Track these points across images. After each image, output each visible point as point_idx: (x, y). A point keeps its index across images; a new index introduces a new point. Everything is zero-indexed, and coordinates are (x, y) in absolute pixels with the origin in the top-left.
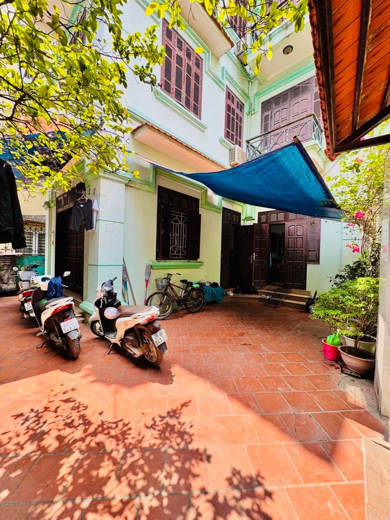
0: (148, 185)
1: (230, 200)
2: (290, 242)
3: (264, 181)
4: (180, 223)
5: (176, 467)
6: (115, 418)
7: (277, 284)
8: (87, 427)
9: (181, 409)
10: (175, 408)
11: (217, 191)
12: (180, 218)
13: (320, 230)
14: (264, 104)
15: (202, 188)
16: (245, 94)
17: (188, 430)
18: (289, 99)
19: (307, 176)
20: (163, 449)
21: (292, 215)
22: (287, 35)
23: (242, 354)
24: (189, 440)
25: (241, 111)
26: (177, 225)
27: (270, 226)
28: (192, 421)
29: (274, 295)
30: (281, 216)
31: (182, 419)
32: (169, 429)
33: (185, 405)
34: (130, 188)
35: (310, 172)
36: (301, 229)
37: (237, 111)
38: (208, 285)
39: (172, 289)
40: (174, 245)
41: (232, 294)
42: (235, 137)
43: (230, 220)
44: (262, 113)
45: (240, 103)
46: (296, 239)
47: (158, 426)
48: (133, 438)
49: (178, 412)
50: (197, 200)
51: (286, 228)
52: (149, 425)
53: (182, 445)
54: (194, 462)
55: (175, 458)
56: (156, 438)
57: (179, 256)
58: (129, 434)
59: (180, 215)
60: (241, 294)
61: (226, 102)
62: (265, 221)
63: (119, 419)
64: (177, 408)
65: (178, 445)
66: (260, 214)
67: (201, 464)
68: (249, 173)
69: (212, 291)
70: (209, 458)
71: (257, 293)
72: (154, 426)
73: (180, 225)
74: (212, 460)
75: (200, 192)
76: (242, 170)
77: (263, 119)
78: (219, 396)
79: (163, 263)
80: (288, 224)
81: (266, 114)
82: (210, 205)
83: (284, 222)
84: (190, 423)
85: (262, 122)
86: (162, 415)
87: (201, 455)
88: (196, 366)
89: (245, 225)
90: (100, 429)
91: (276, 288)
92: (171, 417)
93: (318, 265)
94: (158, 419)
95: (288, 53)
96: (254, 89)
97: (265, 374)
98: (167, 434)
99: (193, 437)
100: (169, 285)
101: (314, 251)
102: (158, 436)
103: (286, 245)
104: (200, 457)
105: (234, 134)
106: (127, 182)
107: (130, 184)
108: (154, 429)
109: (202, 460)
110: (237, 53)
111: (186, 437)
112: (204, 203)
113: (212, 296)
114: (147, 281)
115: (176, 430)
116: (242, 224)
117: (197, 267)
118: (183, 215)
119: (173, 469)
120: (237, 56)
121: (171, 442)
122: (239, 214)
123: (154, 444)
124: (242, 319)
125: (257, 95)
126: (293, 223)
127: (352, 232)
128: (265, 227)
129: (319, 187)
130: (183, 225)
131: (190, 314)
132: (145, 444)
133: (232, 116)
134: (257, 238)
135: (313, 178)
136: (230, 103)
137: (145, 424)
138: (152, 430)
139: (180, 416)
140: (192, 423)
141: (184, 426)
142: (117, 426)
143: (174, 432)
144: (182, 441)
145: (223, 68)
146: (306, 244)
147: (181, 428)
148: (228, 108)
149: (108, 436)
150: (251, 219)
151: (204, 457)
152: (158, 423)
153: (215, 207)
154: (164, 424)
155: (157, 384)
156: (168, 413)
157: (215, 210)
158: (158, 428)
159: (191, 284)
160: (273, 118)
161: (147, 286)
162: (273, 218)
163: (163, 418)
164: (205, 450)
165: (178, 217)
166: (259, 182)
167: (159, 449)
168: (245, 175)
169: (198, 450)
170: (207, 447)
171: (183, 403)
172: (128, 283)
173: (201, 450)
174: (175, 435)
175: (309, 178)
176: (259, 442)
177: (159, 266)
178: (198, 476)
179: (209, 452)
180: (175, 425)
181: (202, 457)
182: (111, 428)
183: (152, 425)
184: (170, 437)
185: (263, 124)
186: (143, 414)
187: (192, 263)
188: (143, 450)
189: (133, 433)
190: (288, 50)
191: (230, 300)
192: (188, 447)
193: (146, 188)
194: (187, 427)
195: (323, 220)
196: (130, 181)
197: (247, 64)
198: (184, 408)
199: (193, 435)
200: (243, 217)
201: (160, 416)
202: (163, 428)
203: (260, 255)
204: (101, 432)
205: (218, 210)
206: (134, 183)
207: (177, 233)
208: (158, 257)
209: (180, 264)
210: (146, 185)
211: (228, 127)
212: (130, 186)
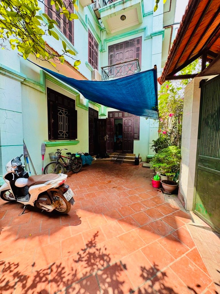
0: (40, 86)
1: (93, 102)
2: (125, 129)
3: (128, 92)
5: (108, 283)
6: (48, 264)
7: (118, 151)
8: (24, 282)
9: (95, 239)
10: (90, 240)
11: (86, 96)
12: (63, 112)
13: (139, 122)
14: (110, 48)
15: (77, 93)
16: (99, 38)
17: (105, 252)
18: (123, 48)
19: (152, 91)
20: (94, 274)
21: (126, 114)
22: (124, 8)
23: (115, 193)
24: (108, 259)
25: (97, 48)
26: (62, 116)
27: (115, 119)
28: (105, 245)
29: (118, 158)
30: (120, 115)
31: (98, 247)
32: (92, 257)
33: (96, 236)
34: (25, 86)
35: (154, 90)
36: (131, 122)
37: (95, 47)
38: (83, 154)
39: (63, 159)
40: (60, 129)
41: (96, 159)
42: (94, 64)
43: (93, 114)
44: (109, 53)
45: (96, 43)
46: (128, 127)
47: (83, 257)
48: (69, 275)
49: (93, 242)
50: (74, 101)
51: (123, 121)
52: (77, 259)
53: (105, 265)
54: (117, 273)
55: (105, 276)
56: (86, 267)
57: (63, 137)
58: (65, 273)
60: (100, 158)
61: (89, 40)
62: (112, 117)
63: (51, 264)
64: (92, 239)
65: (103, 265)
66: (109, 113)
67: (122, 273)
68: (121, 85)
69: (85, 158)
70: (125, 266)
71: (109, 157)
72: (81, 259)
74: (128, 267)
75: (75, 96)
76: (118, 82)
77: (110, 56)
78: (113, 223)
79: (54, 142)
80: (124, 119)
81: (111, 53)
82: (82, 105)
83: (122, 118)
84: (104, 247)
85: (109, 58)
86: (83, 249)
87: (119, 266)
88: (92, 207)
89: (101, 118)
90: (38, 279)
91: (118, 153)
92: (90, 247)
93: (138, 141)
94: (81, 252)
95: (123, 20)
96: (104, 37)
97: (131, 203)
98: (93, 261)
99: (110, 256)
100: (60, 157)
101: (137, 133)
102: (86, 265)
103: (123, 130)
104: (119, 268)
105: (94, 62)
106: (23, 80)
107: (25, 83)
108: (82, 261)
109: (121, 270)
110: (95, 9)
111: (105, 258)
112: (78, 103)
113: (86, 161)
114: (43, 156)
115: (97, 255)
116: (99, 118)
117: (76, 144)
118: (65, 110)
119: (107, 285)
120: (94, 11)
121: (97, 266)
122: (97, 112)
123: (87, 273)
124: (106, 173)
125: (105, 40)
126: (127, 119)
127: (154, 124)
128: (112, 120)
129: (154, 98)
130: (65, 117)
131: (74, 174)
132: (80, 275)
133: (92, 49)
134: (108, 126)
135: (154, 93)
136: (91, 40)
137: (74, 260)
138: (80, 262)
139: (96, 244)
140: (105, 247)
141: (101, 251)
142: (52, 271)
143: (97, 258)
144: (104, 262)
145: (86, 15)
146: (133, 130)
147: (99, 253)
148: (90, 43)
149: (47, 282)
150: (104, 115)
151: (122, 267)
152: (83, 255)
153: (84, 106)
154: (87, 254)
155: (70, 227)
156: (87, 245)
157: (85, 108)
158: (84, 259)
159: (74, 155)
160: (115, 57)
161: (43, 159)
162: (116, 115)
163: (84, 250)
164: (121, 262)
165: (62, 111)
166: (124, 92)
167: (91, 275)
168: (118, 86)
169: (116, 264)
170: (121, 259)
171: (94, 235)
172: (28, 158)
173: (118, 263)
174: (98, 260)
175: (152, 93)
176: (146, 244)
177: (52, 144)
178: (124, 282)
179: (123, 263)
180: (95, 252)
181: (120, 267)
182: (47, 274)
183: (79, 259)
184: (95, 263)
185: (110, 59)
186: (69, 252)
187: (72, 142)
188: (80, 281)
189: (67, 270)
190: (123, 18)
191: (95, 162)
192: (109, 265)
194: (103, 251)
195: (141, 117)
196: (25, 80)
197: (100, 19)
198: (96, 238)
199: (109, 255)
200: (99, 114)
201: (82, 250)
202: (88, 257)
203: (111, 136)
204: (40, 281)
205: (86, 109)
206: (28, 82)
207: (62, 122)
208: (50, 138)
209: (65, 142)
210: (38, 85)
211: (90, 56)
212: (25, 84)
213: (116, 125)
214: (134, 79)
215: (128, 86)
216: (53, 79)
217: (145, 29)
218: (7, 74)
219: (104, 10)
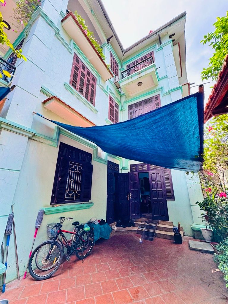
0: (51, 140)
1: (113, 156)
2: (153, 184)
3: (154, 136)
4: (75, 171)
7: (146, 215)
11: (104, 150)
12: (76, 167)
13: (171, 176)
14: (129, 107)
15: (94, 147)
16: (119, 101)
18: (142, 105)
19: (193, 132)
21: (152, 166)
22: (140, 77)
25: (117, 108)
26: (74, 173)
27: (139, 173)
29: (148, 227)
30: (145, 167)
34: (34, 141)
35: (197, 129)
36: (159, 176)
37: (115, 108)
38: (97, 223)
39: (63, 236)
40: (70, 189)
41: (115, 228)
42: (114, 120)
43: (112, 168)
44: (129, 110)
45: (116, 104)
46: (156, 183)
50: (90, 155)
51: (150, 175)
57: (73, 199)
59: (77, 165)
60: (122, 227)
61: (109, 102)
62: (135, 170)
66: (132, 166)
69: (100, 228)
71: (134, 225)
73: (76, 172)
75: (93, 149)
77: (129, 113)
79: (57, 207)
80: (150, 173)
81: (131, 111)
82: (99, 158)
83: (148, 171)
85: (129, 115)
89: (122, 173)
91: (147, 220)
93: (174, 201)
95: (140, 85)
96: (124, 99)
100: (60, 232)
101: (169, 191)
103: (151, 186)
105: (114, 119)
106: (31, 136)
107: (34, 138)
110: (115, 82)
112: (95, 157)
113: (100, 234)
114: (37, 229)
116: (120, 172)
117: (89, 207)
118: (79, 165)
120: (115, 83)
122: (118, 166)
125: (125, 102)
126: (154, 172)
127: (193, 178)
128: (136, 174)
129: (198, 143)
130: (78, 173)
131: (80, 262)
133: (112, 109)
134: (131, 182)
135: (197, 134)
136: (111, 103)
145: (107, 86)
146: (164, 186)
148: (111, 105)
150: (125, 168)
153: (103, 160)
157: (103, 162)
159: (82, 227)
160: (135, 113)
161: (35, 236)
162: (140, 168)
165: (75, 167)
166: (149, 137)
175: (194, 134)
177: (53, 211)
185: (130, 116)
187: (85, 204)
190: (140, 84)
191: (114, 234)
193: (49, 142)
195: (172, 170)
196: (34, 135)
197: (120, 88)
200: (120, 168)
203: (135, 195)
205: (105, 162)
206: (38, 137)
207: (73, 179)
208: (53, 202)
209: (73, 206)
210: (49, 140)
211: (111, 114)
212: (34, 140)
213: (141, 179)
214: (163, 114)
215: (154, 126)
216: (68, 134)
217: (162, 88)
218: (13, 129)
219: (123, 81)
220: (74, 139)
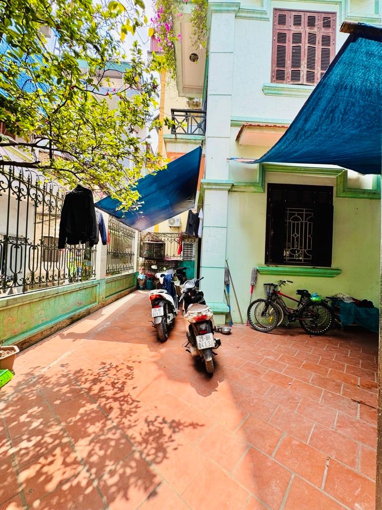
0: (253, 186)
4: (301, 221)
5: (124, 473)
6: (137, 397)
8: (119, 392)
9: (187, 427)
10: (182, 422)
12: (302, 215)
15: (337, 171)
17: (169, 450)
20: (134, 448)
24: (158, 460)
26: (298, 224)
28: (181, 445)
31: (175, 437)
32: (157, 435)
33: (194, 425)
34: (234, 193)
38: (348, 301)
39: (280, 298)
40: (293, 247)
47: (153, 425)
48: (130, 421)
49: (181, 427)
50: (328, 189)
52: (149, 419)
53: (148, 459)
54: (140, 482)
55: (133, 464)
56: (141, 434)
57: (301, 260)
58: (131, 416)
59: (303, 211)
63: (137, 399)
64: (185, 423)
65: (148, 455)
67: (142, 490)
69: (357, 312)
70: (153, 494)
72: (151, 423)
73: (302, 223)
74: (154, 500)
75: (334, 177)
79: (272, 268)
84: (179, 445)
86: (166, 419)
87: (152, 483)
90: (122, 398)
92: (170, 427)
94: (160, 420)
98: (151, 438)
99: (165, 461)
100: (275, 293)
102: (143, 433)
104: (148, 484)
106: (229, 188)
107: (234, 189)
108: (148, 426)
109: (146, 489)
111: (160, 454)
112: (341, 189)
115: (161, 441)
118: (306, 211)
119: (121, 471)
121: (146, 448)
123: (134, 438)
130: (306, 223)
132: (130, 433)
137: (148, 417)
138: (146, 425)
139: (179, 432)
140: (179, 447)
141: (170, 444)
142: (131, 404)
143: (157, 442)
144: (153, 454)
147: (166, 442)
149: (120, 407)
151: (151, 489)
152: (156, 424)
153: (365, 192)
154: (160, 428)
156: (173, 421)
157: (365, 196)
158: (151, 427)
159: (309, 295)
161: (252, 292)
163: (164, 421)
164: (159, 484)
165: (298, 214)
167: (132, 445)
169: (154, 476)
170: (164, 483)
171: (195, 422)
172: (230, 286)
173: (156, 480)
174: (154, 445)
178: (127, 499)
179: (159, 490)
180: (165, 435)
181: (150, 486)
182: (127, 402)
183: (151, 421)
184: (150, 443)
186: (156, 407)
187: (319, 270)
188: (124, 436)
189: (134, 417)
192: (150, 465)
193: (252, 189)
194: (170, 447)
196: (233, 186)
198: (191, 428)
199: (167, 458)
201: (164, 419)
202: (155, 430)
204: (120, 401)
206: (238, 187)
207: (298, 233)
212: (234, 191)
220: (291, 171)
